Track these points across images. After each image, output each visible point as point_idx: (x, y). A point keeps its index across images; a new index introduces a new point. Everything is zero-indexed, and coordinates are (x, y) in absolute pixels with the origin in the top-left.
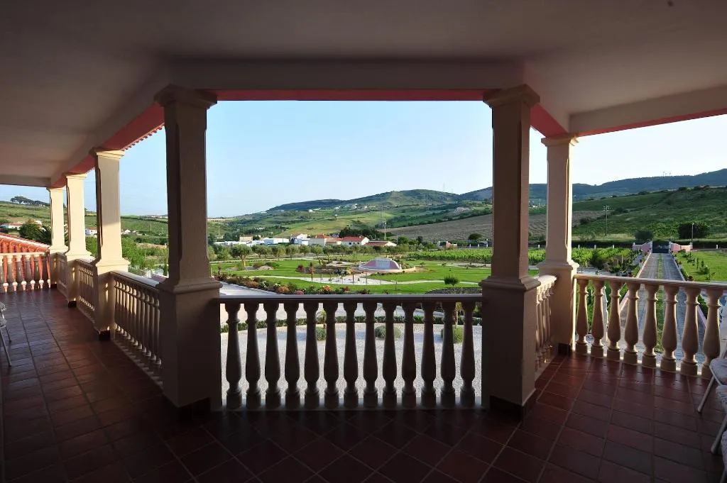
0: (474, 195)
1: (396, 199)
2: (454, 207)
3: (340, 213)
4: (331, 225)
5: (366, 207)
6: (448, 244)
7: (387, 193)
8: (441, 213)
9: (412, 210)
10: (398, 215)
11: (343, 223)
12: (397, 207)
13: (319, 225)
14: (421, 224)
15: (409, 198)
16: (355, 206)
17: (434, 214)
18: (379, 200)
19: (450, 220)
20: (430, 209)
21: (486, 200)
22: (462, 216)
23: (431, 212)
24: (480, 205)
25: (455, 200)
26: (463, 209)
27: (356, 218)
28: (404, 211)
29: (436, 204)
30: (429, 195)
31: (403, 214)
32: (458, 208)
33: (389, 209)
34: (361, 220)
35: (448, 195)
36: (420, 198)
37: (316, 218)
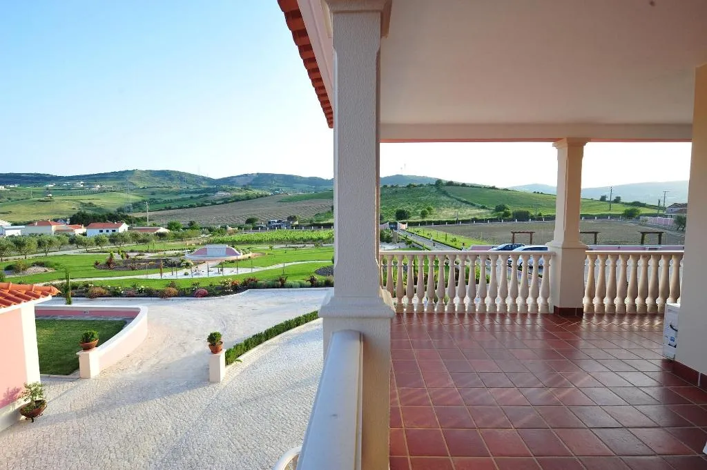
0: (231, 181)
1: (140, 179)
2: (215, 191)
3: (56, 192)
4: (44, 208)
5: (98, 186)
6: (230, 228)
7: (127, 172)
8: (200, 197)
9: (163, 193)
10: (147, 198)
11: (68, 205)
12: (144, 188)
13: (22, 208)
14: (181, 208)
15: (157, 179)
16: (80, 184)
17: (191, 198)
18: (118, 178)
19: (214, 204)
20: (186, 193)
21: (244, 186)
22: (226, 201)
23: (189, 196)
24: (240, 191)
25: (213, 185)
26: (224, 193)
27: (86, 199)
28: (153, 194)
29: (192, 187)
30: (180, 177)
31: (153, 197)
32: (218, 193)
33: (135, 190)
34: (95, 202)
35: (204, 179)
36: (172, 179)
37: (13, 198)
